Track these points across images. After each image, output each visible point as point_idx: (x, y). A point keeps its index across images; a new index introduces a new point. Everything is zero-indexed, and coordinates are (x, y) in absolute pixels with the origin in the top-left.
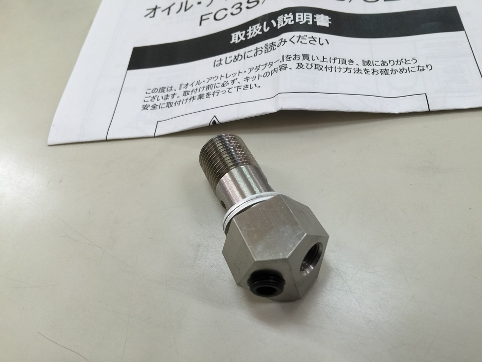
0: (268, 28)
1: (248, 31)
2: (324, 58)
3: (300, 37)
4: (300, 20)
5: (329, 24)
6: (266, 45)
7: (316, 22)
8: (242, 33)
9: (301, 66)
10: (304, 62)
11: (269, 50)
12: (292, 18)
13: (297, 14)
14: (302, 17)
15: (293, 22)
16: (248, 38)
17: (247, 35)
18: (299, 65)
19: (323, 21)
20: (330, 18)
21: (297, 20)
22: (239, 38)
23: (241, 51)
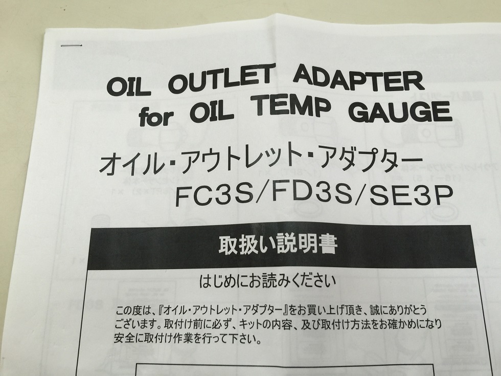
0: (266, 248)
1: (240, 240)
2: (331, 308)
3: (304, 275)
4: (304, 246)
5: (335, 248)
6: (264, 275)
7: (321, 247)
8: (233, 240)
9: (307, 325)
10: (310, 318)
11: (268, 285)
12: (294, 243)
13: (300, 235)
14: (305, 240)
15: (295, 250)
16: (242, 253)
17: (240, 246)
18: (305, 324)
19: (329, 245)
20: (336, 239)
21: (301, 247)
22: (229, 249)
23: (234, 272)
